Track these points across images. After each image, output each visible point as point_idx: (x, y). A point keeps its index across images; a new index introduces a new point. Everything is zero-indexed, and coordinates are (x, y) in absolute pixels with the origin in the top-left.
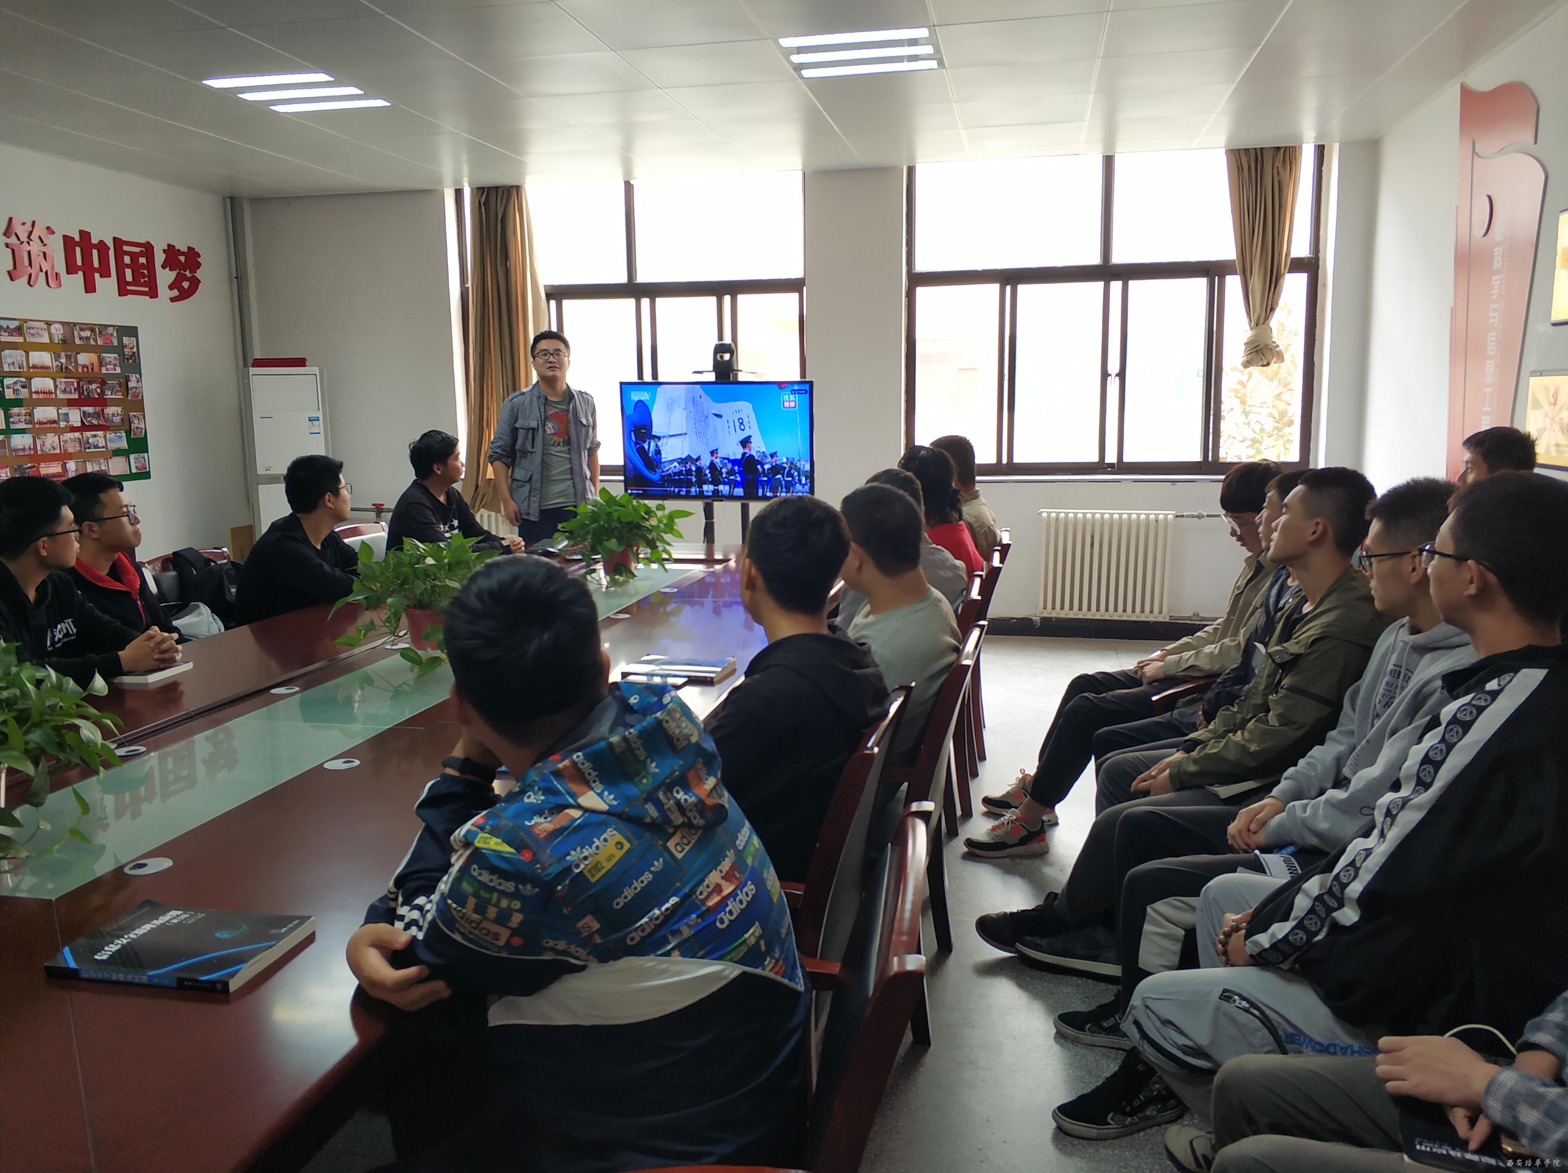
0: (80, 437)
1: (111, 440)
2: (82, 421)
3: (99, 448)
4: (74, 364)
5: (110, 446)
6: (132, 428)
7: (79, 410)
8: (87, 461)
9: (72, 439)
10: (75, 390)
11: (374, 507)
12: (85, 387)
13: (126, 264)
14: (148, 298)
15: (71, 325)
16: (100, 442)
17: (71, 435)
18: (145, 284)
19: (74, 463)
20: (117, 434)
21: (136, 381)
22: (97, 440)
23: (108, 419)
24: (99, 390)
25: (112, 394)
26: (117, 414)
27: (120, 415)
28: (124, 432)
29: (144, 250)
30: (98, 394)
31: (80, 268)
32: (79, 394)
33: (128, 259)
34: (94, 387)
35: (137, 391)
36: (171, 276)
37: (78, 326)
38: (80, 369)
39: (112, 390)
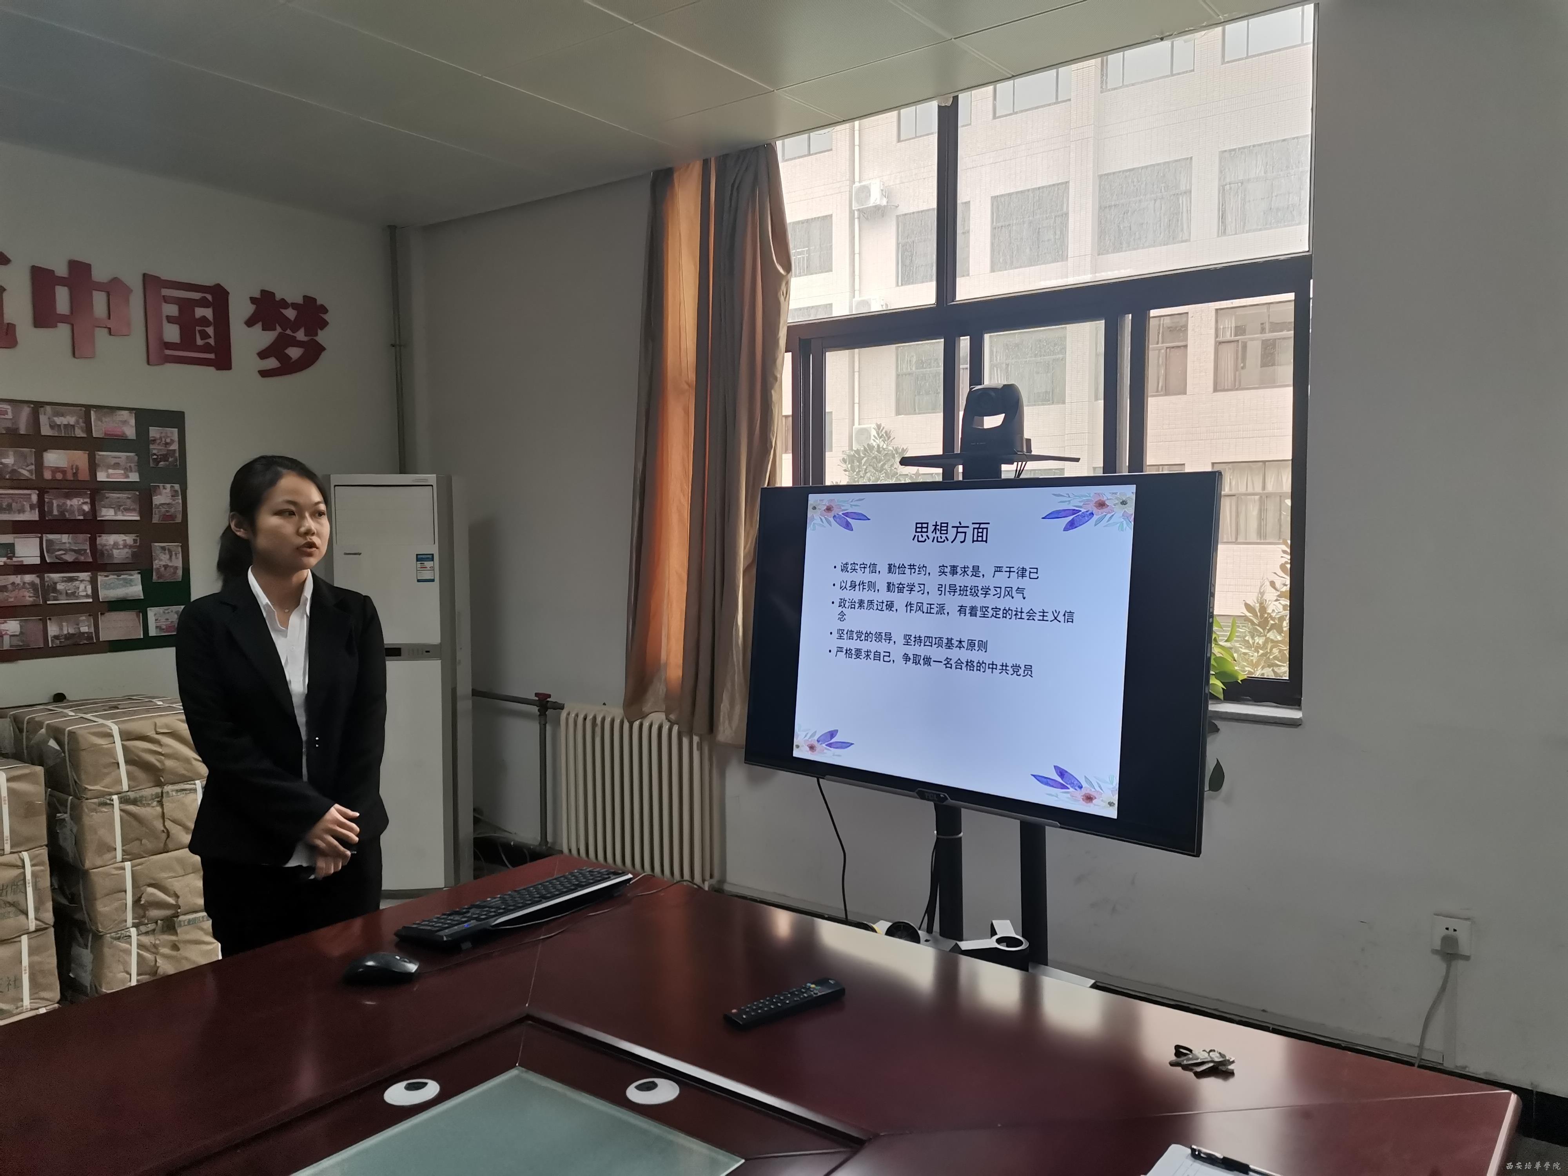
0: (37, 581)
1: (108, 587)
2: (42, 557)
3: (78, 597)
4: (33, 467)
5: (105, 594)
6: (154, 567)
7: (38, 539)
8: (50, 619)
9: (18, 584)
10: (32, 507)
11: (537, 699)
12: (55, 503)
13: (167, 317)
14: (211, 370)
15: (32, 406)
16: (81, 589)
17: (17, 579)
18: (206, 348)
19: (18, 622)
20: (122, 577)
21: (170, 495)
22: (75, 586)
23: (102, 554)
24: (86, 508)
25: (116, 514)
26: (125, 546)
27: (131, 547)
28: (139, 573)
29: (209, 297)
30: (84, 513)
31: (64, 319)
32: (42, 513)
33: (172, 310)
34: (75, 502)
35: (173, 510)
36: (264, 338)
37: (48, 408)
38: (48, 475)
39: (118, 507)
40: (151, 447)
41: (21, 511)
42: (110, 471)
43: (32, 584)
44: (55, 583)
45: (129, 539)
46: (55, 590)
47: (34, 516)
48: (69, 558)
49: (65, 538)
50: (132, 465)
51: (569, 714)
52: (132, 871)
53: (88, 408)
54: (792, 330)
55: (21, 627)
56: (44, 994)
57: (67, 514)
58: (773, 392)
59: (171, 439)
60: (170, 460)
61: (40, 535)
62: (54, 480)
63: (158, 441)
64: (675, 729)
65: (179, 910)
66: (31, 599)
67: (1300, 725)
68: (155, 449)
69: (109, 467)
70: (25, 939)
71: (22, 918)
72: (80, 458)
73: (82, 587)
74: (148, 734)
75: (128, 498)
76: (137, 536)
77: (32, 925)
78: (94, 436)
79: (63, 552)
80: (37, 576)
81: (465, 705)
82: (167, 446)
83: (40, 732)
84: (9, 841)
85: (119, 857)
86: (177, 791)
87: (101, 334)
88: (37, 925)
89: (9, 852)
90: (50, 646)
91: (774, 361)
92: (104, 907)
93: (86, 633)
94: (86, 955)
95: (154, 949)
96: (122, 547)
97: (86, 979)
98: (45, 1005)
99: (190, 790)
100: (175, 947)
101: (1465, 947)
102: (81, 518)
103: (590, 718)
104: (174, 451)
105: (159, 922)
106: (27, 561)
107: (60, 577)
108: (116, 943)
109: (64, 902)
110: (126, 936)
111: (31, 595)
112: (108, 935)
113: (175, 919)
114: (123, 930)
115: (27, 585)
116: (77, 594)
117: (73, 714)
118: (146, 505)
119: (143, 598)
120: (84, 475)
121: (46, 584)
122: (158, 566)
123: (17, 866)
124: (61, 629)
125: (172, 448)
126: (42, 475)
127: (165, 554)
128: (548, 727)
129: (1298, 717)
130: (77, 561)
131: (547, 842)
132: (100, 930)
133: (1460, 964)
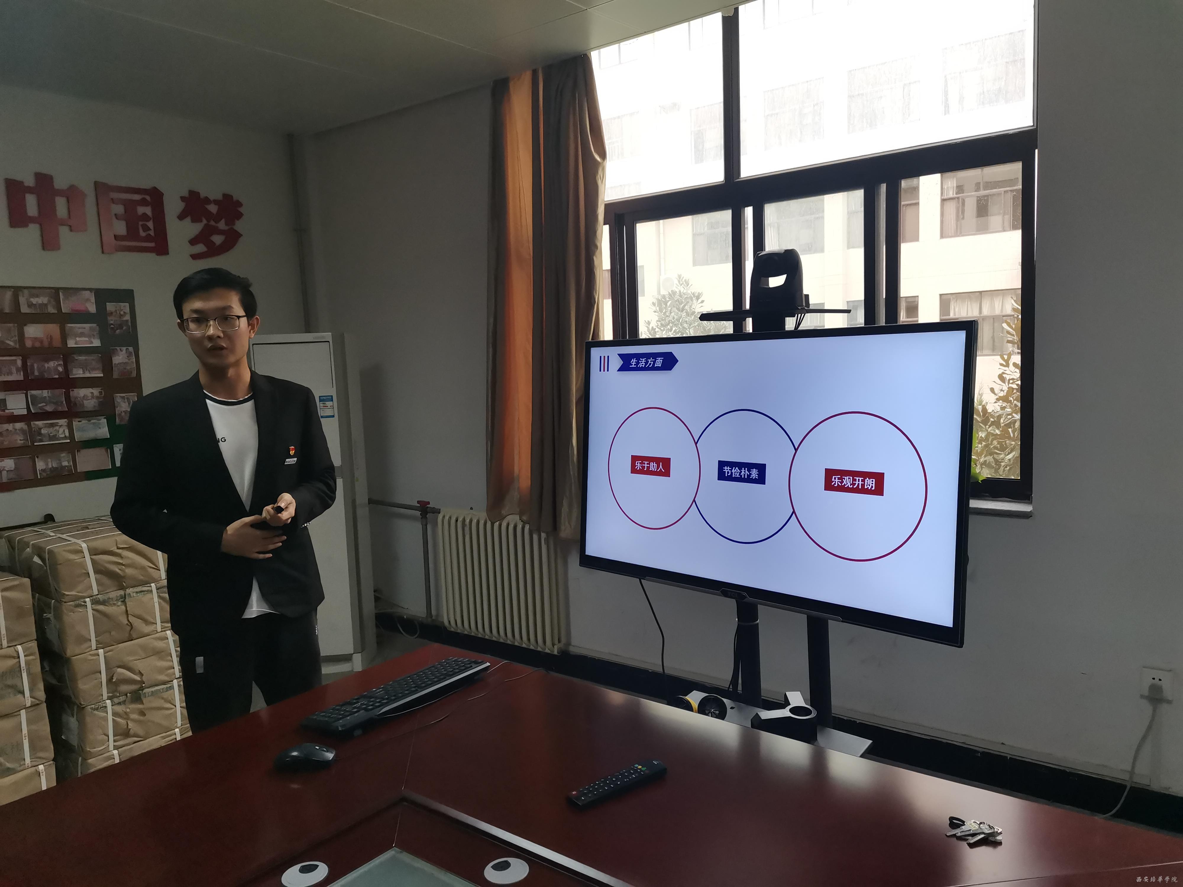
0: (26, 428)
1: (81, 430)
2: (28, 408)
3: (58, 439)
4: (17, 338)
5: (78, 436)
6: (117, 412)
7: (24, 395)
8: (37, 457)
9: (11, 431)
10: (18, 370)
11: (419, 505)
12: (36, 366)
13: (115, 215)
14: (152, 256)
15: (13, 290)
16: (60, 432)
17: (10, 427)
18: (148, 239)
19: (12, 460)
20: (92, 421)
21: (126, 356)
22: (55, 430)
23: (75, 404)
24: (60, 369)
25: (84, 373)
26: (93, 397)
27: (97, 398)
28: (105, 418)
29: (148, 198)
30: (59, 373)
31: (32, 220)
32: (26, 375)
33: (119, 209)
34: (52, 364)
35: (128, 368)
36: (192, 229)
37: (26, 292)
38: (29, 344)
39: (85, 367)
40: (109, 318)
41: (10, 373)
42: (78, 339)
43: (22, 430)
44: (40, 429)
45: (96, 391)
46: (40, 434)
47: (20, 377)
48: (49, 408)
49: (45, 393)
50: (95, 333)
51: (444, 517)
52: (105, 657)
53: (57, 290)
54: (610, 207)
55: (15, 464)
56: (41, 754)
57: (45, 374)
58: (595, 258)
59: (124, 312)
60: (124, 328)
61: (25, 392)
62: (34, 348)
63: (114, 314)
64: (527, 527)
65: (144, 685)
66: (22, 442)
67: (1031, 516)
68: (111, 320)
69: (77, 335)
70: (23, 712)
71: (20, 696)
72: (53, 329)
73: (61, 430)
74: (111, 549)
75: (93, 360)
76: (102, 389)
77: (29, 702)
78: (63, 312)
79: (45, 404)
80: (26, 424)
81: (363, 512)
82: (122, 317)
83: (26, 550)
84: (6, 638)
85: (94, 646)
86: (137, 592)
87: (64, 231)
88: (32, 702)
89: (6, 647)
90: (39, 478)
91: (595, 232)
92: (84, 686)
93: (67, 466)
94: (73, 722)
95: (126, 716)
96: (90, 398)
97: (74, 741)
98: (43, 762)
99: (148, 591)
100: (142, 713)
101: (1168, 693)
102: (57, 376)
103: (460, 519)
104: (127, 321)
105: (128, 694)
106: (16, 413)
107: (43, 424)
108: (96, 712)
109: (54, 682)
110: (102, 707)
111: (22, 439)
112: (89, 707)
113: (140, 692)
114: (101, 702)
115: (18, 431)
116: (57, 436)
117: (54, 534)
118: (107, 366)
119: (109, 437)
120: (57, 343)
121: (33, 429)
122: (120, 412)
123: (14, 657)
124: (47, 464)
125: (125, 319)
126: (24, 344)
127: (125, 402)
128: (429, 527)
129: (1029, 511)
130: (55, 410)
131: (431, 616)
132: (82, 703)
133: (1165, 707)
